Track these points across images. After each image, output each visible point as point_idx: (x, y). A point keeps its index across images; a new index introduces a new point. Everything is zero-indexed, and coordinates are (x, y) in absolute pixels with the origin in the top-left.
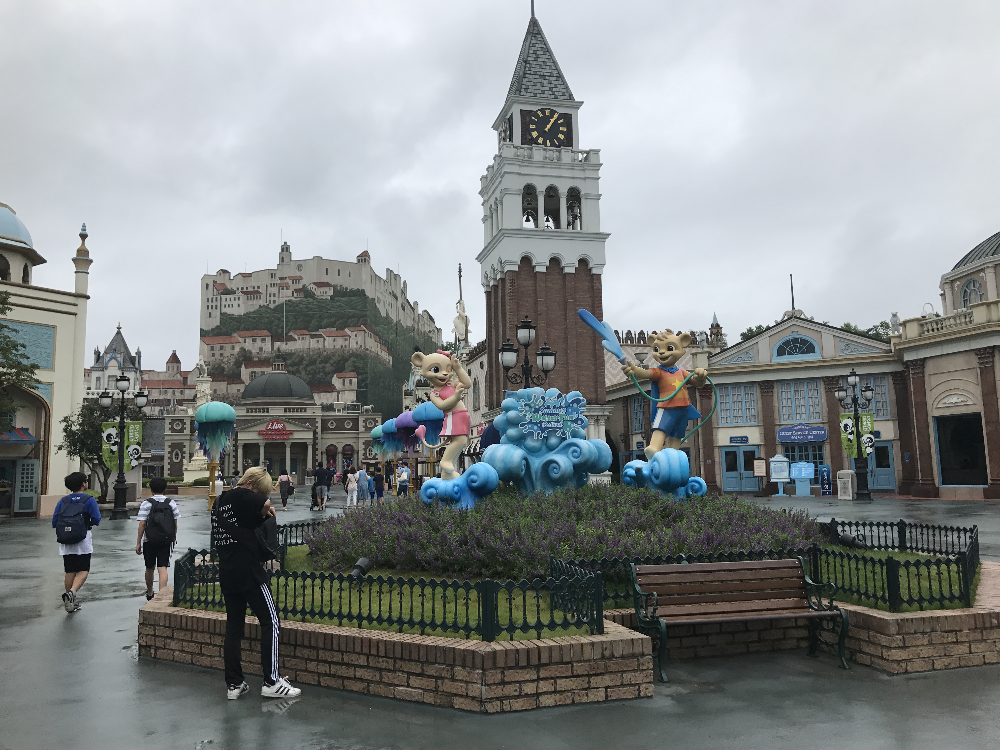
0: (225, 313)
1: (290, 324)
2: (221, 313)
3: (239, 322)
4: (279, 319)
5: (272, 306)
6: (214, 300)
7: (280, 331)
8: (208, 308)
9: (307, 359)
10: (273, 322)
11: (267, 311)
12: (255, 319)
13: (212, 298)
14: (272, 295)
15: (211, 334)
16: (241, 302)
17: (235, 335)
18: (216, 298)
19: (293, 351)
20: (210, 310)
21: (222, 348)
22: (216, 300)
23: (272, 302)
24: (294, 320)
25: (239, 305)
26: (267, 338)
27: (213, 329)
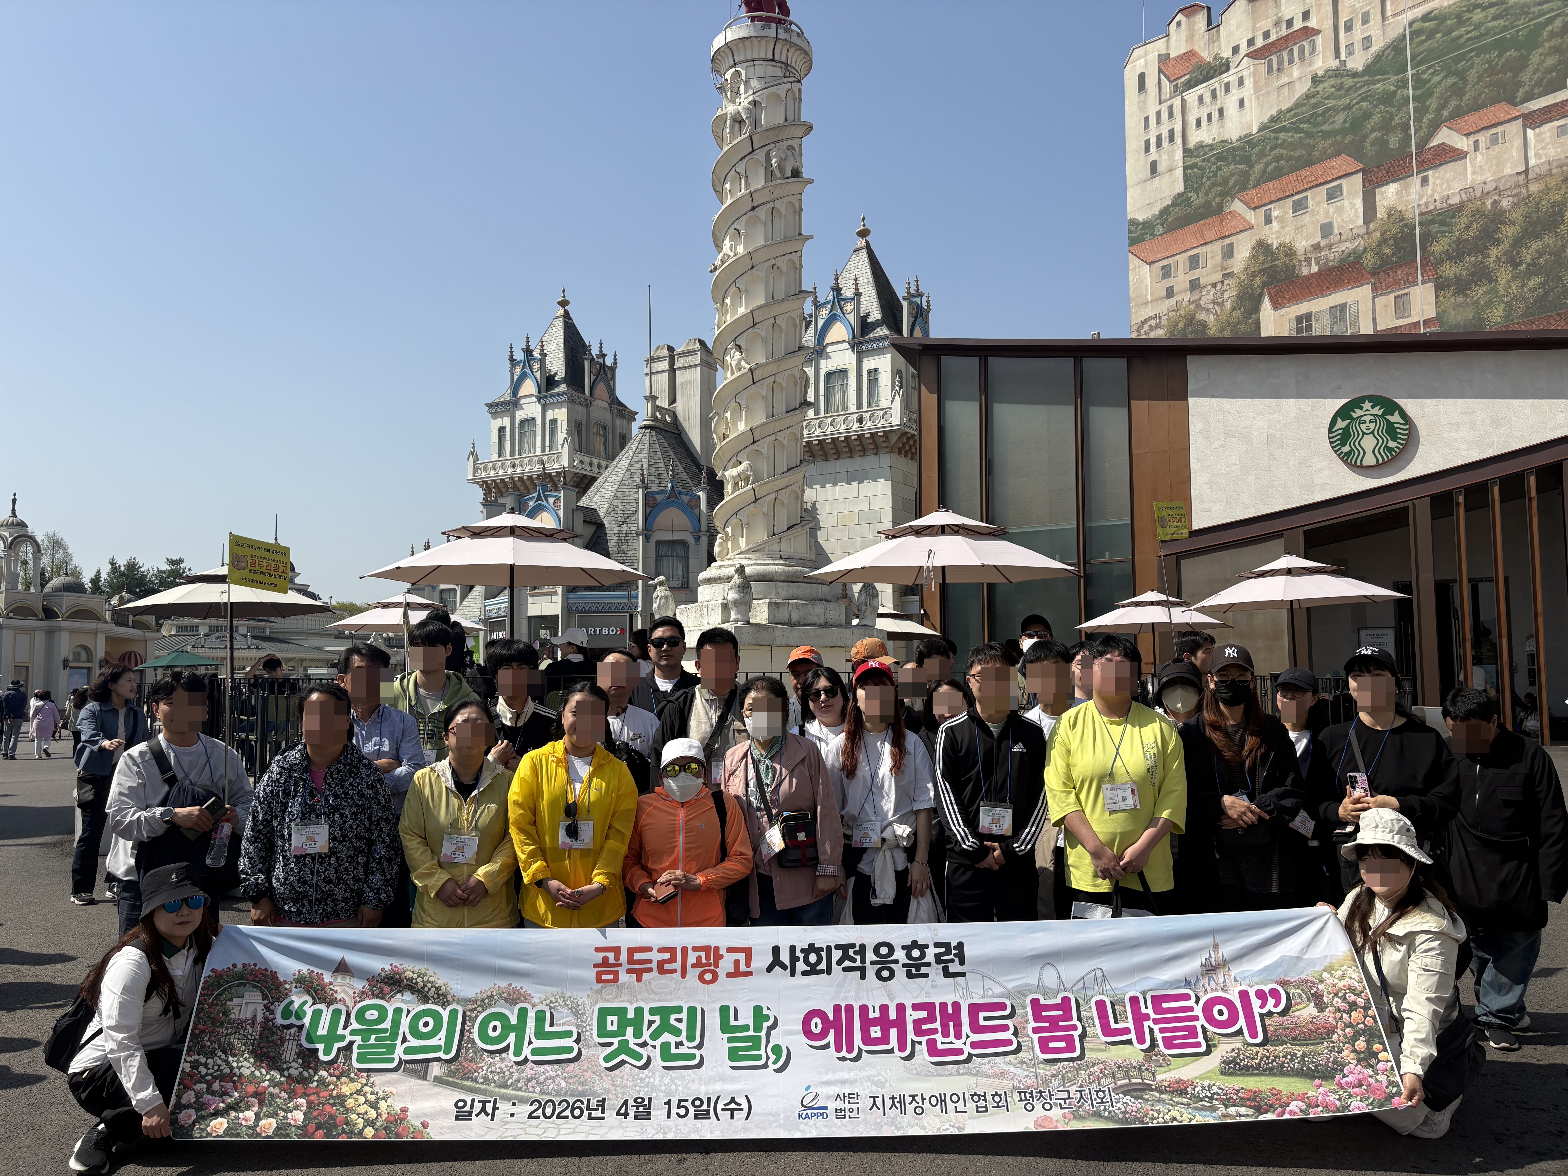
0: (1200, 146)
1: (1433, 103)
2: (1187, 152)
3: (1247, 160)
4: (1388, 98)
5: (1357, 63)
6: (1165, 116)
7: (1394, 141)
8: (1147, 149)
9: (1517, 215)
10: (1367, 116)
11: (1340, 87)
12: (1301, 131)
13: (1159, 114)
14: (1358, 25)
15: (1159, 230)
16: (1248, 91)
17: (1237, 206)
18: (1171, 109)
19: (1455, 200)
20: (1154, 155)
21: (1194, 262)
22: (1171, 115)
23: (1358, 47)
24: (1451, 80)
25: (1242, 103)
26: (1344, 182)
27: (1164, 212)
